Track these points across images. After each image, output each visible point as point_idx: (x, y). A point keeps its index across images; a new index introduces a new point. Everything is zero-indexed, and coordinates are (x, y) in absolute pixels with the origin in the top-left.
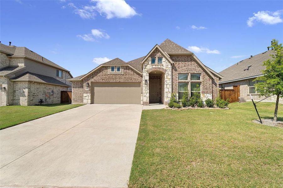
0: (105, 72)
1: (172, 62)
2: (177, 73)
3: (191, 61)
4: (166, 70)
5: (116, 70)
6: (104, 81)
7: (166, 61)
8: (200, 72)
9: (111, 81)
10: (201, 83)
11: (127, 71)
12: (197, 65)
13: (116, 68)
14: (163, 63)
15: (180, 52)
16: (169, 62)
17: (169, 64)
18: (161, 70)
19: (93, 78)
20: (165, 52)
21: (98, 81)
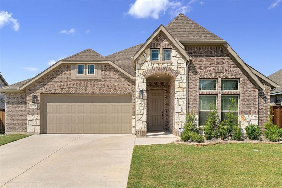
0: (65, 75)
1: (188, 58)
2: (198, 77)
3: (222, 56)
4: (177, 73)
5: (86, 71)
6: (64, 91)
7: (178, 56)
8: (238, 76)
9: (77, 92)
10: (239, 95)
11: (108, 73)
12: (232, 63)
13: (86, 68)
14: (173, 60)
15: (203, 39)
16: (184, 58)
17: (183, 61)
18: (168, 72)
19: (43, 85)
20: (176, 39)
21: (53, 92)
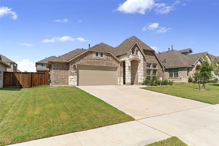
0: (90, 56)
1: (144, 55)
2: (146, 62)
3: (153, 55)
4: (140, 60)
6: (89, 64)
7: (141, 54)
8: (157, 63)
9: (95, 65)
10: (157, 70)
11: (108, 57)
12: (155, 58)
13: (99, 54)
14: (139, 55)
15: (147, 49)
16: (142, 54)
17: (142, 56)
18: (138, 60)
19: (79, 61)
20: (141, 47)
21: (84, 64)
